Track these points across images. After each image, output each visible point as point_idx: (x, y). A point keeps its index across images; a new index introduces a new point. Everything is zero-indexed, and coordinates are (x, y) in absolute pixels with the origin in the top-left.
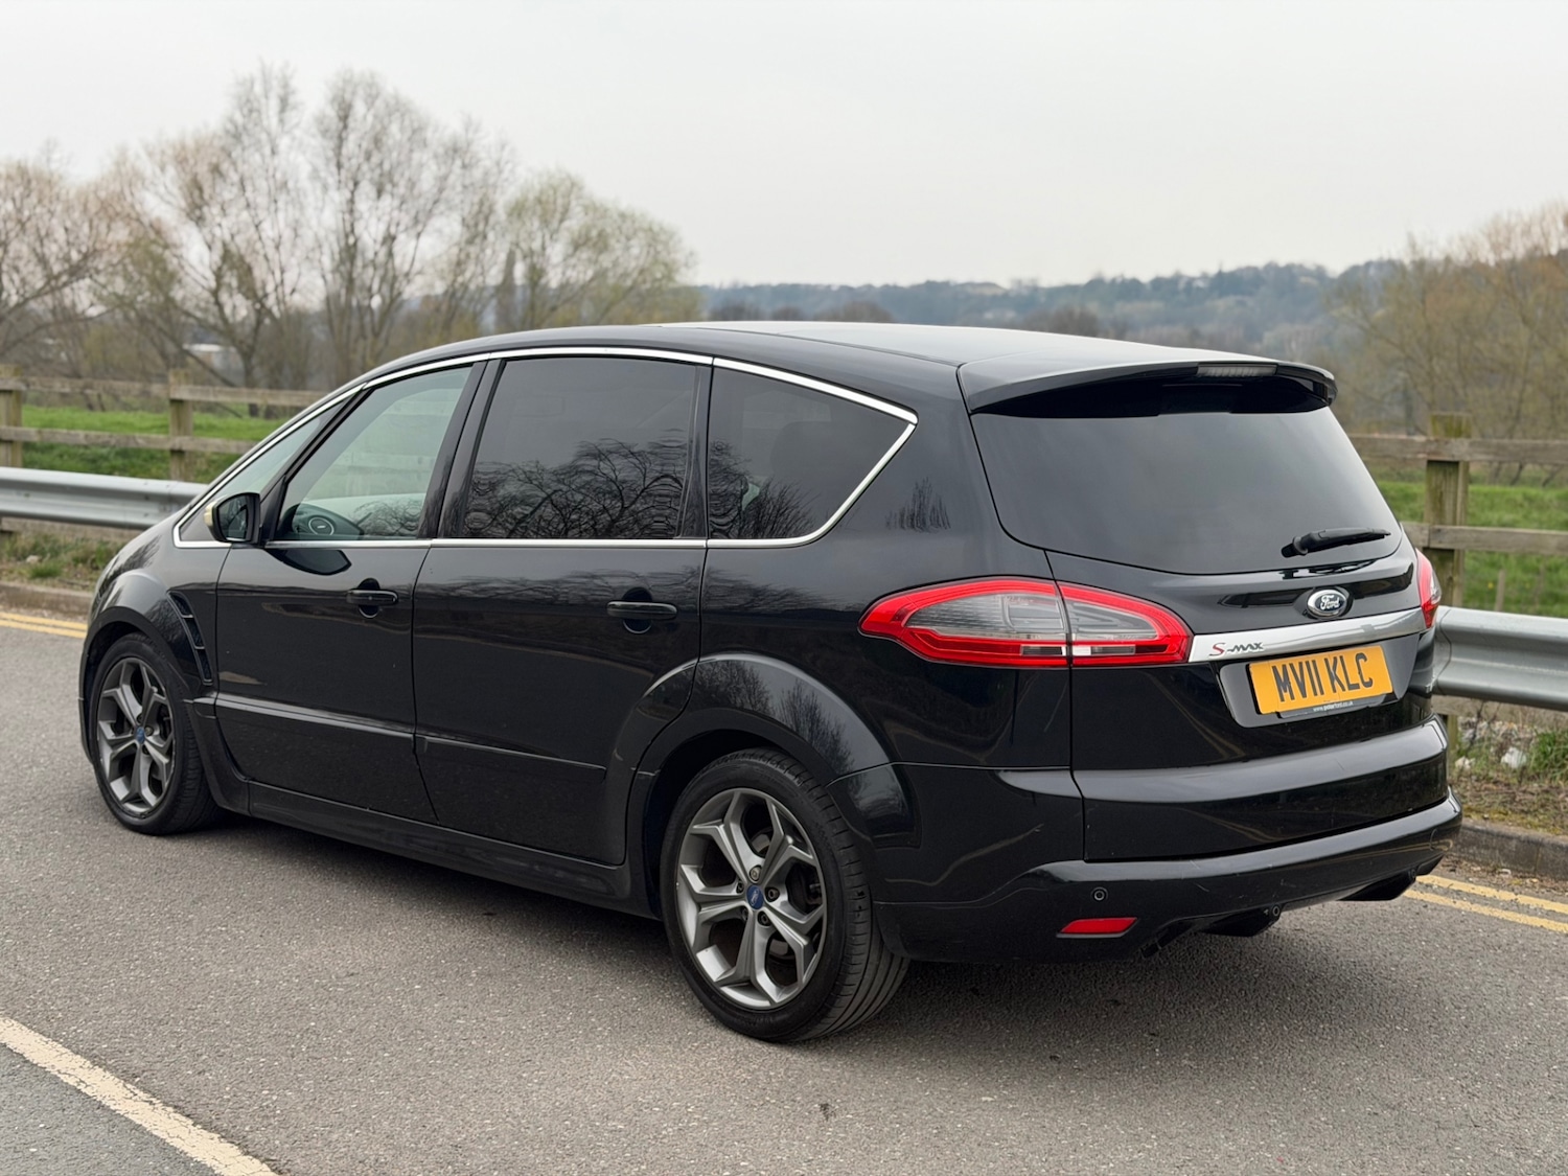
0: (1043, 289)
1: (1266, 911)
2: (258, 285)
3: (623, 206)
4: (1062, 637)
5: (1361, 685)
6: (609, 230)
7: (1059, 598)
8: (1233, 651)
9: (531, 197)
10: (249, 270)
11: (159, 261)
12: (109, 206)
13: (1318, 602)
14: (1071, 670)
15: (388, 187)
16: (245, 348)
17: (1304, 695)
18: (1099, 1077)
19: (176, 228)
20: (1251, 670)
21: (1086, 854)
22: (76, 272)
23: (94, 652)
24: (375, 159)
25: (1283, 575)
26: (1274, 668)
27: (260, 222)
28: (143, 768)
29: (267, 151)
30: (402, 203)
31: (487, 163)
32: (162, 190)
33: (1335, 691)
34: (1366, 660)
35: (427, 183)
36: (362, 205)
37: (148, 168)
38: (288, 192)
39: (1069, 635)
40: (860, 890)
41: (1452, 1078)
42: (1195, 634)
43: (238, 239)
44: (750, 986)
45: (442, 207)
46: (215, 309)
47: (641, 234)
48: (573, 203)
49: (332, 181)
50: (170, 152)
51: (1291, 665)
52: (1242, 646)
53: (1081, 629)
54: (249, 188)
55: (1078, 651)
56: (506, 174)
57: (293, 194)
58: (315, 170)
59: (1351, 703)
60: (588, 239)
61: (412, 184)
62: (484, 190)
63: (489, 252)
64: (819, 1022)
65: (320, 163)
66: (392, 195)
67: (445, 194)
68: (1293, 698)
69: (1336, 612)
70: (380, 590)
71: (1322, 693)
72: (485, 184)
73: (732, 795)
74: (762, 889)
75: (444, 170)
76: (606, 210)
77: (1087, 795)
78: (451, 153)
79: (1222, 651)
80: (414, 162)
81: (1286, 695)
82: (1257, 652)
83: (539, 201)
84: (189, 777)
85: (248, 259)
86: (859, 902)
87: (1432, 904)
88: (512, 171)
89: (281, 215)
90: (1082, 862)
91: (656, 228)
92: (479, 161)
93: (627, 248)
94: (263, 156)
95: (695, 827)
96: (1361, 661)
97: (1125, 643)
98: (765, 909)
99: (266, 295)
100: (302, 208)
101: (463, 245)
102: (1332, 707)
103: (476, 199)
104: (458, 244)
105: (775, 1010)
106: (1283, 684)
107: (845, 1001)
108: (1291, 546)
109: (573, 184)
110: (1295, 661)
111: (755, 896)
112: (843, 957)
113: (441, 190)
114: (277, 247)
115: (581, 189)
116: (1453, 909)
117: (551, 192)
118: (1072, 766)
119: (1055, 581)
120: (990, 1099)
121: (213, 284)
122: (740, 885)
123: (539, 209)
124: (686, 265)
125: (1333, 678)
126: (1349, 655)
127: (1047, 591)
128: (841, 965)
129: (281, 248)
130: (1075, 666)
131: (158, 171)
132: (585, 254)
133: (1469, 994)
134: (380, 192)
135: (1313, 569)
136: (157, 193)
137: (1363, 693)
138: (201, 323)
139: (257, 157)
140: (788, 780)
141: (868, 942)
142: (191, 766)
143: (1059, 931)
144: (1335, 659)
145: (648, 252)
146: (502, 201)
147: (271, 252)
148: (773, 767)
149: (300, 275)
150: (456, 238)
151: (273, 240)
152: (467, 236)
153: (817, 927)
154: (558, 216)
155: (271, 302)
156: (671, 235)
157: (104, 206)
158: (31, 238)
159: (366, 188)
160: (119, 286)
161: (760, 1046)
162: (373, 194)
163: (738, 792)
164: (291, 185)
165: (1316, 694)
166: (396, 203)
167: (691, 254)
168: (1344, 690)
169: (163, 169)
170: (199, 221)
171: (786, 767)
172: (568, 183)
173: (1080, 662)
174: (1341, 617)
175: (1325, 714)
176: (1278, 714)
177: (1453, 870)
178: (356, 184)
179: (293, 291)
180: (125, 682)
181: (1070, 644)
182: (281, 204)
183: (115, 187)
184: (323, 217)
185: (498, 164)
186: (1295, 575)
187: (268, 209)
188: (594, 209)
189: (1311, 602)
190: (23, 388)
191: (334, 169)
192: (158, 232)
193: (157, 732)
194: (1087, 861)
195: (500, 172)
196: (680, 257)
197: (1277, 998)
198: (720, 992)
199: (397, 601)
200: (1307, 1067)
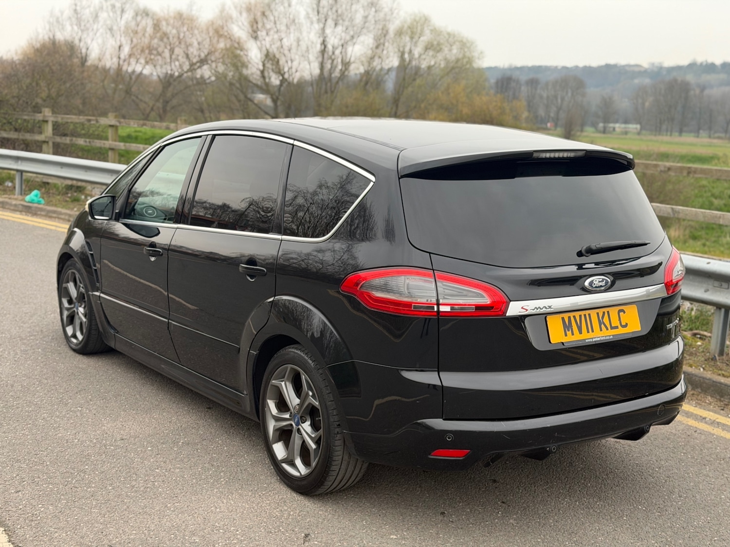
0: (665, 68)
1: (548, 449)
2: (281, 68)
3: (449, 29)
4: (434, 301)
5: (619, 326)
6: (442, 41)
7: (433, 280)
8: (533, 310)
9: (406, 26)
10: (278, 61)
11: (237, 57)
12: (218, 31)
13: (591, 283)
14: (438, 318)
15: (341, 22)
16: (275, 97)
17: (581, 333)
18: (460, 527)
19: (246, 42)
20: (547, 319)
21: (444, 416)
22: (203, 61)
23: (61, 265)
24: (334, 9)
25: (577, 267)
26: (563, 318)
27: (282, 39)
28: (77, 322)
29: (286, 5)
30: (347, 29)
31: (386, 10)
32: (240, 24)
33: (601, 330)
34: (624, 312)
35: (359, 19)
36: (328, 31)
37: (235, 14)
38: (295, 25)
39: (438, 300)
40: (338, 423)
41: (653, 542)
42: (511, 301)
43: (273, 46)
44: (292, 464)
45: (365, 31)
46: (262, 80)
47: (457, 43)
48: (426, 28)
49: (315, 19)
50: (244, 6)
51: (574, 317)
52: (539, 307)
53: (445, 297)
54: (278, 23)
55: (443, 309)
56: (395, 15)
57: (297, 25)
58: (308, 14)
59: (612, 337)
60: (432, 45)
61: (352, 20)
62: (384, 23)
63: (385, 52)
64: (320, 488)
65: (310, 11)
66: (342, 26)
67: (367, 24)
68: (573, 334)
69: (603, 288)
70: (156, 248)
71: (593, 331)
72: (385, 20)
73: (287, 368)
74: (299, 416)
75: (366, 14)
76: (441, 32)
77: (444, 384)
78: (370, 5)
79: (527, 310)
80: (353, 9)
81: (569, 333)
82: (549, 310)
83: (409, 27)
84: (93, 328)
85: (277, 56)
86: (337, 430)
87: (700, 430)
88: (398, 14)
89: (292, 35)
90: (441, 420)
91: (464, 40)
92: (383, 8)
93: (450, 50)
94: (284, 7)
95: (273, 381)
96: (621, 314)
97: (469, 305)
98: (300, 427)
99: (285, 73)
100: (301, 33)
101: (374, 49)
102: (599, 339)
103: (381, 27)
104: (372, 49)
105: (302, 478)
106: (567, 327)
107: (332, 478)
108: (581, 251)
109: (426, 19)
110: (577, 314)
111: (296, 420)
112: (329, 457)
113: (365, 23)
114: (289, 50)
115: (429, 21)
116: (710, 433)
117: (415, 23)
118: (439, 369)
119: (434, 270)
120: (395, 537)
121: (261, 68)
122: (291, 413)
123: (409, 32)
124: (479, 58)
125: (601, 323)
126: (614, 312)
127: (429, 276)
128: (328, 460)
129: (291, 51)
130: (441, 316)
131: (239, 14)
132: (431, 53)
133: (691, 488)
134: (336, 24)
135: (596, 264)
136: (239, 26)
137: (621, 331)
138: (256, 85)
139: (282, 8)
140: (309, 364)
141: (342, 450)
142: (93, 324)
143: (430, 454)
144: (604, 313)
145: (460, 52)
146: (392, 28)
147: (286, 52)
148: (303, 355)
149: (299, 64)
150: (371, 46)
151: (288, 47)
152: (376, 44)
153: (320, 439)
154: (418, 35)
155: (286, 76)
156: (472, 43)
157: (217, 31)
158: (183, 46)
159: (330, 22)
160: (221, 68)
161: (296, 496)
162: (333, 25)
163: (290, 366)
164: (296, 21)
165: (588, 332)
166: (344, 29)
167: (481, 53)
168: (607, 329)
169: (241, 13)
170: (256, 38)
171: (309, 356)
172: (423, 19)
173: (444, 314)
174: (605, 291)
175: (594, 343)
176: (563, 343)
177: (723, 410)
178: (326, 20)
179: (297, 71)
180: (71, 281)
181: (438, 304)
182: (292, 30)
183: (220, 22)
184: (311, 36)
185: (391, 10)
186: (584, 267)
187: (286, 32)
188: (435, 31)
189: (587, 283)
190: (118, 124)
191: (316, 13)
192: (238, 43)
193: (83, 306)
194: (444, 420)
195: (392, 14)
196: (476, 54)
197: (584, 483)
198: (281, 465)
199: (162, 254)
200: (576, 529)
